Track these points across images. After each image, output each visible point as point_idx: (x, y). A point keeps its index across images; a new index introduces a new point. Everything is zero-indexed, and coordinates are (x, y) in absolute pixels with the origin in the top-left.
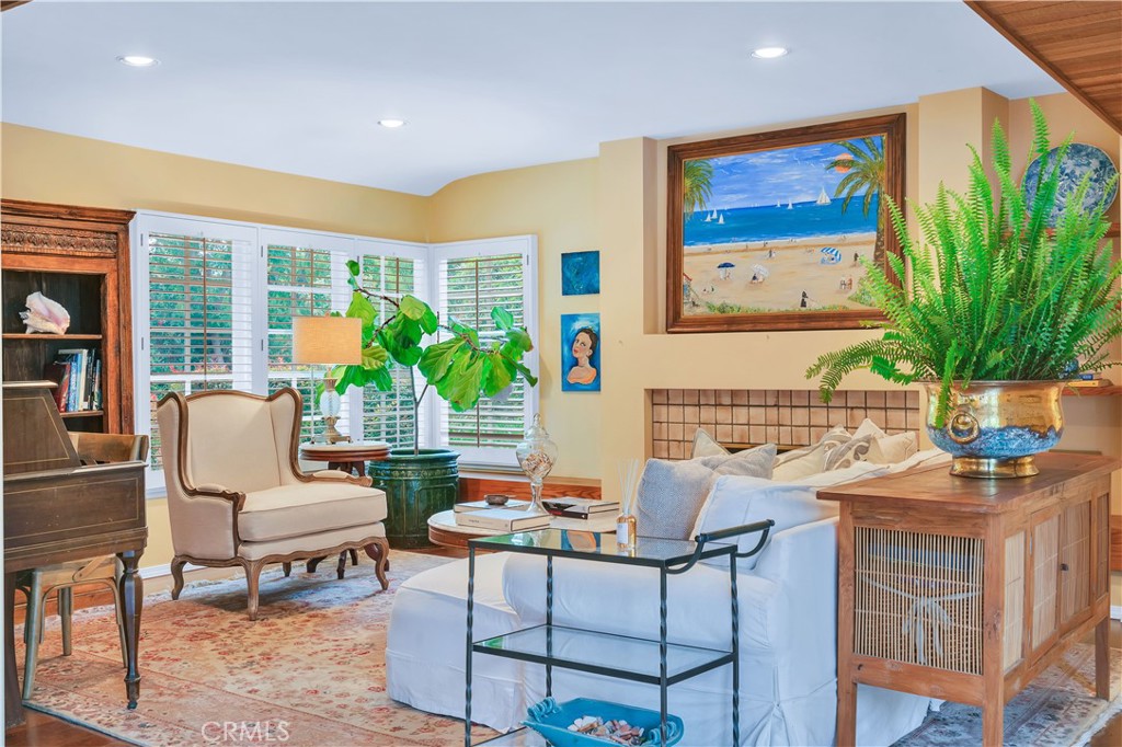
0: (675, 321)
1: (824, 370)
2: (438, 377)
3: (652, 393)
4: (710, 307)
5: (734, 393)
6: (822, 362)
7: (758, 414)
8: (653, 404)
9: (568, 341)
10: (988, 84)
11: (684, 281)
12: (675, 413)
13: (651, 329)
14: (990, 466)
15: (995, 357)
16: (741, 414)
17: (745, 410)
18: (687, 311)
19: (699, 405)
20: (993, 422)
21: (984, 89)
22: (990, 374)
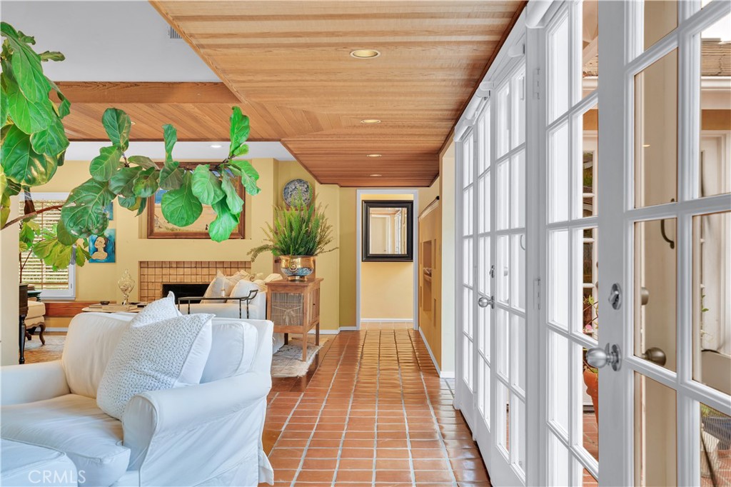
0: (151, 234)
1: (253, 253)
2: (45, 256)
3: (141, 262)
4: (167, 229)
5: (177, 263)
6: (252, 250)
7: (188, 271)
8: (141, 267)
9: (92, 240)
10: (274, 157)
11: (155, 218)
12: (151, 271)
13: (140, 237)
14: (297, 278)
15: (301, 250)
16: (181, 271)
17: (182, 269)
18: (156, 230)
19: (162, 268)
20: (299, 266)
21: (274, 159)
22: (299, 254)
